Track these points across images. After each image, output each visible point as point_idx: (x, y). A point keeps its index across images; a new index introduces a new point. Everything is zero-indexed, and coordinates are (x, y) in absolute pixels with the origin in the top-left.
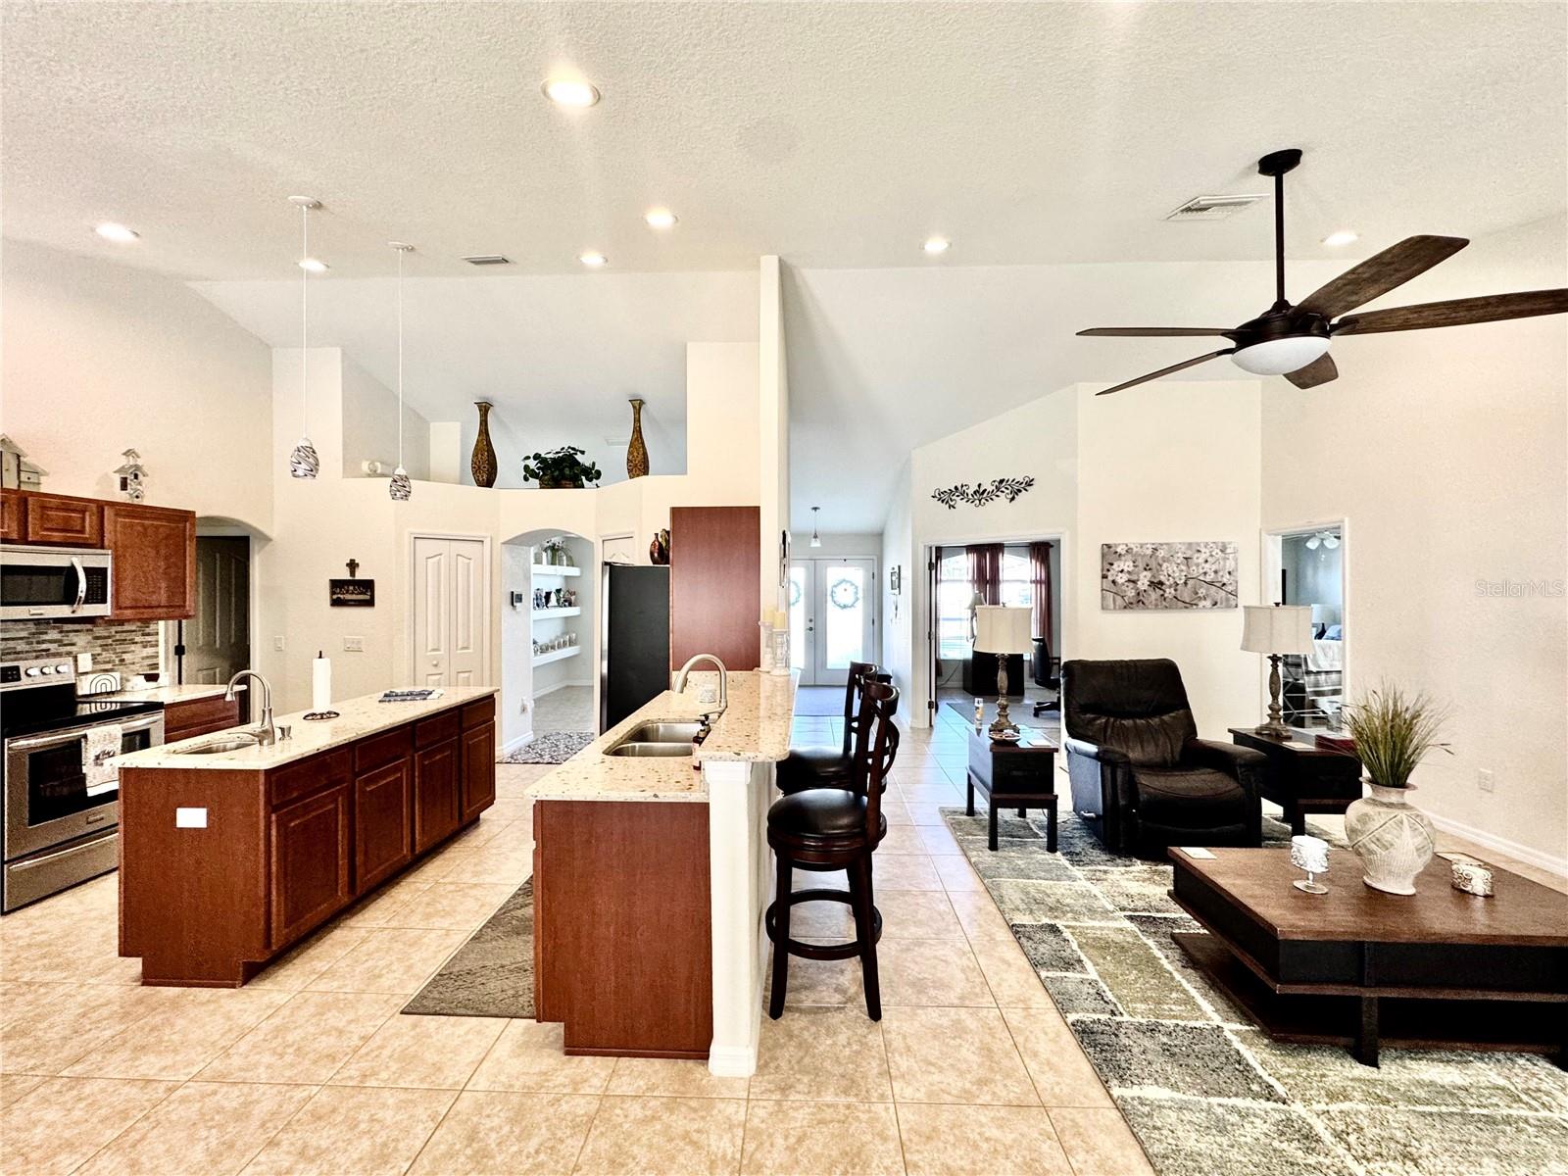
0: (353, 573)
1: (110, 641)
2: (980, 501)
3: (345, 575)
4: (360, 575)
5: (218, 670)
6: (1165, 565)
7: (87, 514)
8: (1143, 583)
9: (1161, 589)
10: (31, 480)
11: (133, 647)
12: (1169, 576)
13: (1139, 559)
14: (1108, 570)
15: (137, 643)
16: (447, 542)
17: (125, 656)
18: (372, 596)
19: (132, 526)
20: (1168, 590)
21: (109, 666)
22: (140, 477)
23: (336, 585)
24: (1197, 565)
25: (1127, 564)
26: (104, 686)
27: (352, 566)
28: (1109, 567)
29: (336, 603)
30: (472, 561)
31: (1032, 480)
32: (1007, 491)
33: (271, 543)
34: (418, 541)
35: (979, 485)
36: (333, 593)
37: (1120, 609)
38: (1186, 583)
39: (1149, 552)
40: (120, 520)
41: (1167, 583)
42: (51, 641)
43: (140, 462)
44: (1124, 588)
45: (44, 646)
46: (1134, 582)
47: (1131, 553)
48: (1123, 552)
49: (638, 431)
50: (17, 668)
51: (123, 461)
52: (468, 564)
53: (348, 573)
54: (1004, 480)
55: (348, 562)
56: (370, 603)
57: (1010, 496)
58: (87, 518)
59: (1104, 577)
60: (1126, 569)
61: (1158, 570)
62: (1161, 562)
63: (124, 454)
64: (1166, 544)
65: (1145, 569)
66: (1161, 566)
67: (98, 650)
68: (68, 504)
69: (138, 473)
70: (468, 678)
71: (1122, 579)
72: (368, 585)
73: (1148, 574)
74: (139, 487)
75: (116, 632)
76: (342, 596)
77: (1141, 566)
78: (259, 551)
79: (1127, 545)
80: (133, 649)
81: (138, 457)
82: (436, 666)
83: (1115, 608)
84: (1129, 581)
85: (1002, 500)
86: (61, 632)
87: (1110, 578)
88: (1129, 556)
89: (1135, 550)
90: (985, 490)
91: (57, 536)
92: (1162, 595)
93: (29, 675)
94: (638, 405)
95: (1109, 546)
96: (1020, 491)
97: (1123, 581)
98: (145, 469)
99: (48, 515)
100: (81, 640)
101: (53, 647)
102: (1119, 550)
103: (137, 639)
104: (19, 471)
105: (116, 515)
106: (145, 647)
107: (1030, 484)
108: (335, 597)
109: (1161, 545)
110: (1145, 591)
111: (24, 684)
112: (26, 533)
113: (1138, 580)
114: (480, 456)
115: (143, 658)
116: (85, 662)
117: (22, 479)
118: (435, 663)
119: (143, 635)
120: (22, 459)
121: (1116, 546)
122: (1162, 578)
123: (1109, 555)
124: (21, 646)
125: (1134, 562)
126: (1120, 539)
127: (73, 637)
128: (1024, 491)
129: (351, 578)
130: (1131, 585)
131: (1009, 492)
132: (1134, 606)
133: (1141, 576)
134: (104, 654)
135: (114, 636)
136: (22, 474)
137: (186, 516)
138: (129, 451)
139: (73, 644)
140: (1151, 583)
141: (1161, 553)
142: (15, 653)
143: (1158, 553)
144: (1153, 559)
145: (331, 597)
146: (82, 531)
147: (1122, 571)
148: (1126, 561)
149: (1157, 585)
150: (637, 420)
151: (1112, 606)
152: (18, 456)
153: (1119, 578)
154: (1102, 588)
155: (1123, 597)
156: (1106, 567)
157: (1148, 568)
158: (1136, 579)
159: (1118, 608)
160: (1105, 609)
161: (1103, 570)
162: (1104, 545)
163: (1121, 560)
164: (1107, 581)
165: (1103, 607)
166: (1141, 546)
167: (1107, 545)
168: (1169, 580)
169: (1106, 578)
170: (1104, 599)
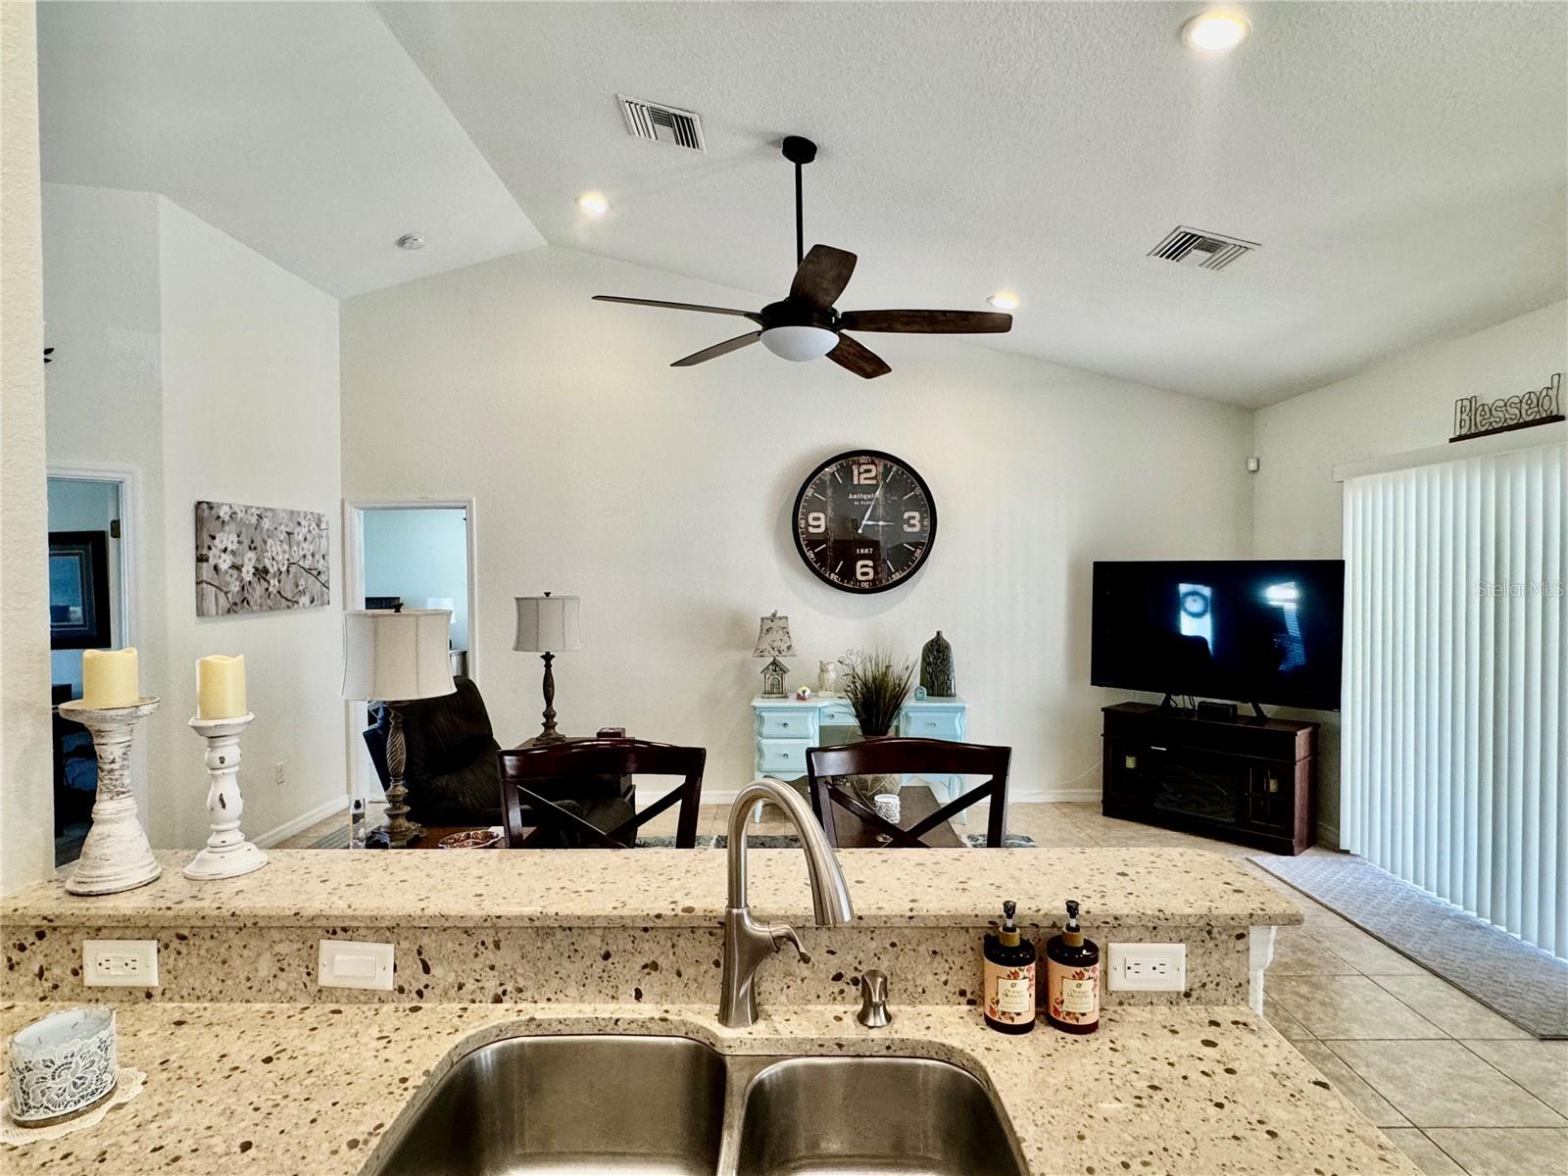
6: (269, 542)
8: (248, 570)
9: (265, 580)
12: (273, 559)
13: (244, 531)
14: (209, 549)
20: (272, 582)
24: (298, 544)
25: (231, 538)
28: (209, 542)
37: (223, 614)
38: (288, 571)
39: (254, 520)
41: (271, 570)
44: (228, 578)
46: (238, 568)
47: (236, 520)
48: (227, 519)
59: (201, 559)
60: (230, 547)
61: (262, 551)
62: (265, 538)
64: (271, 509)
65: (250, 548)
66: (265, 542)
71: (224, 563)
73: (253, 556)
77: (246, 542)
79: (231, 507)
83: (217, 614)
84: (233, 566)
88: (233, 525)
89: (239, 514)
92: (266, 590)
95: (210, 506)
97: (226, 566)
102: (222, 514)
109: (266, 510)
110: (250, 583)
113: (242, 566)
121: (220, 505)
122: (267, 563)
123: (205, 520)
125: (239, 536)
126: (226, 497)
130: (235, 573)
132: (239, 607)
133: (246, 559)
140: (256, 571)
141: (266, 524)
143: (263, 524)
144: (258, 531)
147: (225, 550)
148: (229, 533)
149: (261, 573)
151: (213, 611)
153: (221, 561)
154: (197, 577)
155: (226, 593)
156: (207, 541)
157: (253, 546)
158: (240, 563)
159: (220, 612)
160: (203, 615)
161: (197, 548)
162: (200, 503)
163: (224, 531)
164: (205, 564)
165: (200, 612)
166: (247, 509)
167: (207, 503)
168: (273, 566)
169: (207, 560)
170: (200, 597)
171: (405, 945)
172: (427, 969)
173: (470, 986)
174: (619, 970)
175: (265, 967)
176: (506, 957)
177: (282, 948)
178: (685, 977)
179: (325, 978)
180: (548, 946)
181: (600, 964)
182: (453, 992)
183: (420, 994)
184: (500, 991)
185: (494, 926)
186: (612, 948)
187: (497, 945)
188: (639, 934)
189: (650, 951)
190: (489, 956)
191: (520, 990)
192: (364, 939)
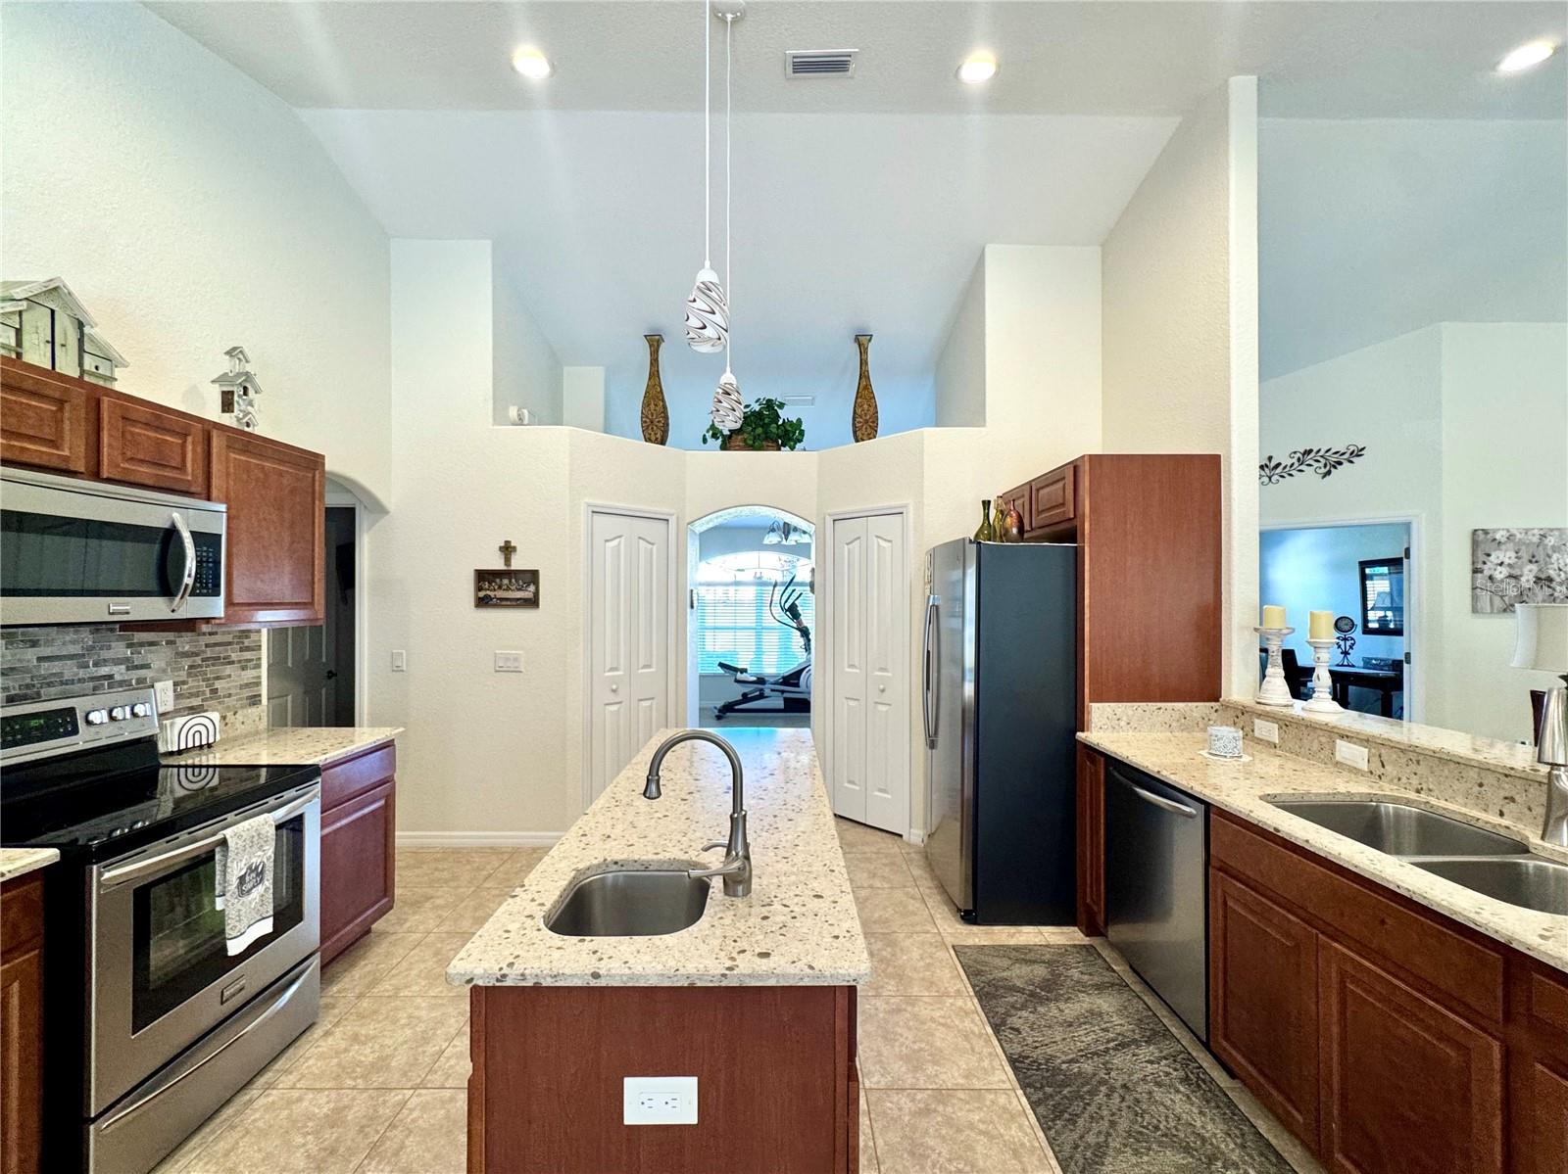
0: (507, 561)
1: (198, 660)
2: (1270, 478)
3: (498, 564)
4: (517, 564)
5: (290, 698)
6: (1555, 556)
7: (190, 439)
8: (1528, 579)
9: (1549, 587)
10: (100, 371)
11: (228, 670)
12: (1560, 570)
13: (1523, 548)
14: (1484, 563)
15: (233, 663)
16: (628, 519)
17: (218, 685)
18: (536, 594)
19: (247, 468)
20: (1558, 588)
21: (196, 702)
22: (251, 392)
23: (483, 577)
25: (1508, 554)
26: (197, 735)
27: (507, 549)
28: (1485, 558)
29: (482, 602)
30: (655, 547)
31: (1363, 449)
32: (1316, 465)
33: (387, 517)
34: (596, 516)
35: (1270, 458)
36: (479, 589)
37: (1499, 612)
39: (1535, 539)
40: (233, 455)
41: (1558, 580)
42: (117, 662)
43: (248, 368)
44: (1504, 585)
45: (104, 671)
46: (1516, 577)
47: (1513, 541)
48: (1503, 540)
49: (864, 375)
50: (71, 711)
51: (226, 366)
52: (652, 549)
53: (503, 561)
54: (1311, 451)
55: (503, 544)
56: (533, 603)
57: (1323, 470)
58: (189, 447)
59: (1476, 571)
60: (1507, 561)
61: (1546, 563)
62: (1550, 553)
63: (227, 353)
64: (1558, 529)
65: (1531, 561)
66: (1549, 557)
67: (183, 675)
68: (160, 417)
69: (248, 385)
70: (651, 707)
71: (1500, 574)
72: (533, 577)
73: (1534, 567)
74: (249, 408)
75: (207, 646)
76: (492, 594)
77: (1526, 557)
78: (369, 529)
79: (1508, 531)
80: (228, 672)
81: (247, 362)
82: (614, 691)
83: (1492, 612)
84: (1510, 576)
85: (1310, 475)
86: (129, 646)
87: (1487, 573)
88: (1511, 545)
89: (1518, 536)
90: (1279, 464)
91: (145, 472)
92: (1552, 595)
93: (89, 723)
94: (862, 341)
95: (1486, 532)
96: (1340, 463)
97: (1502, 576)
98: (258, 380)
99: (132, 433)
100: (158, 658)
101: (119, 672)
102: (1498, 536)
103: (234, 656)
104: (81, 351)
105: (228, 447)
106: (244, 668)
107: (1358, 453)
108: (482, 594)
109: (1552, 530)
110: (1529, 589)
111: (81, 741)
112: (98, 463)
113: (1521, 576)
114: (652, 406)
115: (242, 687)
116: (164, 693)
117: (87, 367)
118: (614, 687)
119: (241, 650)
120: (87, 330)
121: (1496, 530)
122: (1552, 573)
123: (1481, 542)
124: (69, 669)
125: (1517, 553)
126: (1501, 523)
127: (146, 655)
128: (1346, 464)
129: (504, 568)
130: (1513, 582)
131: (1321, 465)
132: (1516, 607)
133: (1526, 571)
134: (191, 683)
135: (204, 652)
136: (87, 358)
137: (312, 462)
138: (235, 349)
139: (146, 666)
140: (1538, 580)
141: (1551, 541)
142: (62, 683)
143: (1546, 541)
144: (1541, 548)
145: (476, 595)
146: (182, 468)
147: (1501, 564)
148: (1506, 551)
149: (1547, 581)
150: (863, 362)
151: (1487, 609)
152: (81, 325)
153: (1497, 572)
154: (1473, 585)
155: (1502, 597)
156: (1482, 557)
157: (1534, 560)
158: (1519, 573)
159: (1495, 611)
160: (1477, 612)
161: (1473, 563)
162: (1476, 530)
163: (1501, 550)
164: (1479, 575)
165: (1475, 610)
166: (1527, 531)
167: (1483, 530)
168: (1560, 575)
169: (1482, 572)
170: (1475, 598)
171: (1373, 750)
172: (1383, 766)
173: (1404, 780)
174: (1490, 794)
175: (1315, 746)
176: (1422, 769)
177: (1323, 739)
178: (1534, 813)
179: (1338, 757)
180: (1446, 771)
181: (1476, 789)
182: (1396, 781)
183: (1380, 777)
184: (1419, 787)
185: (1414, 751)
186: (1485, 782)
187: (1418, 762)
188: (1503, 778)
189: (1508, 788)
190: (1413, 767)
191: (1430, 790)
192: (1355, 743)
